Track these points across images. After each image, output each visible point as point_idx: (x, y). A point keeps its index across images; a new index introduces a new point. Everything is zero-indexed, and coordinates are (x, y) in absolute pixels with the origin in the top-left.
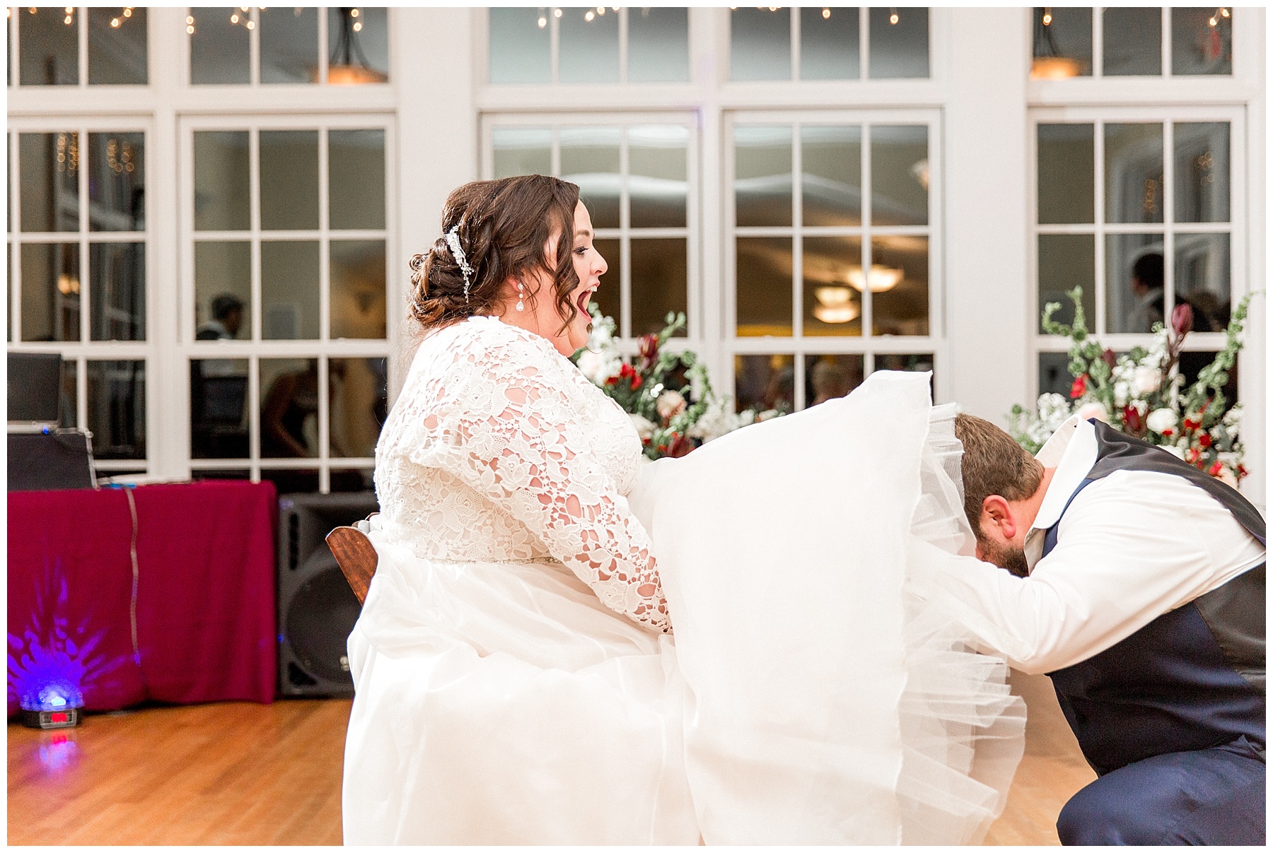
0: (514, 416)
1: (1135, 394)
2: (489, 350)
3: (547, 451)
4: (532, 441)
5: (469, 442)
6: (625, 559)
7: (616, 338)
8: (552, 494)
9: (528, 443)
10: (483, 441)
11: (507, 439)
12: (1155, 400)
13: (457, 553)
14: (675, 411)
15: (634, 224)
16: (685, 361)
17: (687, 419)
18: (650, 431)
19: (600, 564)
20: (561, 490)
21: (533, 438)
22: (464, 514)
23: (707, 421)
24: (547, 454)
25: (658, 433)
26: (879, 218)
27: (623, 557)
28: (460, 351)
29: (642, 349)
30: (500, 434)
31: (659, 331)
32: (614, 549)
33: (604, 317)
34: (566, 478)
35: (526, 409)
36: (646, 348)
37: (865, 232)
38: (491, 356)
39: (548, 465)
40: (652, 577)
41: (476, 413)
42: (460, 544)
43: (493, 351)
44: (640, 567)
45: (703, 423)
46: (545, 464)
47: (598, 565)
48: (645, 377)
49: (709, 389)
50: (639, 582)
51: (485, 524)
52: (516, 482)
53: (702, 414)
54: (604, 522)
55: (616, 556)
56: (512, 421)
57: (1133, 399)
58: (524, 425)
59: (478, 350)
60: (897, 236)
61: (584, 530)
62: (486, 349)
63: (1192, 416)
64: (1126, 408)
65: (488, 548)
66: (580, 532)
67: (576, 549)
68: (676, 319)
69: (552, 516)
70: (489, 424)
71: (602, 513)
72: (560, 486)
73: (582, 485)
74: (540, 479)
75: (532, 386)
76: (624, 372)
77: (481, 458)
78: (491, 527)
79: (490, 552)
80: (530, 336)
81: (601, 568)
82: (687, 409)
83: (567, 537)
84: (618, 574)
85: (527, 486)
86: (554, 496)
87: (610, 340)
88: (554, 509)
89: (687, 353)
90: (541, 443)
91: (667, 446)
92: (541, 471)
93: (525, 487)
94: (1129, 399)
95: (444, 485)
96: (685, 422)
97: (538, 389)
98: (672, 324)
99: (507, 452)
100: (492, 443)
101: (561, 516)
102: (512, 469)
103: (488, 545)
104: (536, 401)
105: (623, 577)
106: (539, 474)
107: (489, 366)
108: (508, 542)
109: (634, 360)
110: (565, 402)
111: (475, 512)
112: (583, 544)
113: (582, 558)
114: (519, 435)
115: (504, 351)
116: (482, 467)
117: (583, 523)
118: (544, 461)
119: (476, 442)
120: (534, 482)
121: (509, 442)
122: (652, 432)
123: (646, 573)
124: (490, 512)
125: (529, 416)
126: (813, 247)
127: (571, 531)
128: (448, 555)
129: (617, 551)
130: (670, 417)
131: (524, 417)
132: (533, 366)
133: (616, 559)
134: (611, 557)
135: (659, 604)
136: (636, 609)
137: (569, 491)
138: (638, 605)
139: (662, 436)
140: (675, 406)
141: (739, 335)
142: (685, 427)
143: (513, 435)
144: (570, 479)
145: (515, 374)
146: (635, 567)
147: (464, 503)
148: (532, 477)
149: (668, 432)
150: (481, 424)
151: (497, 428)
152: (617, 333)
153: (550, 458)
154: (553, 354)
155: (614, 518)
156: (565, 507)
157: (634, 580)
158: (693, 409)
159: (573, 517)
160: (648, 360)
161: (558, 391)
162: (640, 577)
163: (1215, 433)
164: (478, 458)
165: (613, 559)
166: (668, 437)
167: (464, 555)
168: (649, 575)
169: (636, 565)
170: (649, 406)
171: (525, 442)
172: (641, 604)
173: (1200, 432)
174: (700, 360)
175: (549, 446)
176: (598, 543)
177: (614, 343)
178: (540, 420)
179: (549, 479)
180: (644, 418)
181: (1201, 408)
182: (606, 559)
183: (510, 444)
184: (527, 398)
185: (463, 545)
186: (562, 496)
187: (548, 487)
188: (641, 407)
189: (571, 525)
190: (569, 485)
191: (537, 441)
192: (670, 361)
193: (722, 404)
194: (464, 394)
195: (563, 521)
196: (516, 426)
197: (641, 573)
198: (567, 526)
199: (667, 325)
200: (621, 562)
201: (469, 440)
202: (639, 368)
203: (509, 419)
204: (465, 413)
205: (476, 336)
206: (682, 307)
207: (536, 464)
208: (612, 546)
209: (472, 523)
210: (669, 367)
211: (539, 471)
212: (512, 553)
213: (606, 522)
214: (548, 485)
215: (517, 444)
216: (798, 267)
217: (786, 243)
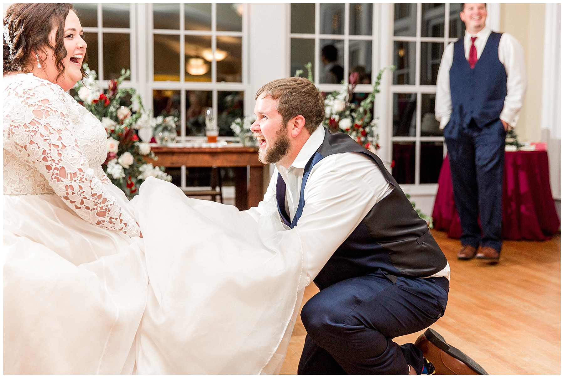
0: (37, 124)
1: (334, 112)
2: (25, 90)
3: (52, 144)
4: (45, 138)
5: (13, 136)
6: (89, 199)
7: (97, 81)
8: (52, 166)
9: (42, 139)
10: (21, 136)
11: (32, 136)
12: (342, 115)
13: (17, 191)
14: (126, 117)
15: (105, 25)
16: (130, 92)
17: (132, 121)
18: (114, 126)
19: (75, 201)
20: (57, 164)
21: (45, 136)
22: (19, 172)
23: (141, 122)
24: (52, 145)
25: (118, 127)
26: (220, 28)
27: (88, 199)
28: (11, 91)
29: (110, 87)
30: (29, 133)
31: (118, 78)
32: (82, 194)
33: (91, 70)
34: (60, 158)
35: (43, 121)
36: (112, 86)
37: (214, 34)
38: (26, 93)
39: (52, 151)
40: (104, 208)
41: (17, 122)
42: (18, 186)
43: (27, 91)
44: (97, 203)
45: (139, 122)
46: (50, 150)
47: (74, 202)
48: (111, 100)
49: (142, 106)
50: (97, 210)
51: (30, 176)
52: (36, 158)
53: (139, 118)
54: (78, 181)
55: (83, 198)
56: (35, 127)
57: (333, 114)
58: (42, 129)
59: (20, 91)
60: (227, 36)
61: (67, 185)
62: (24, 90)
63: (358, 122)
64: (330, 119)
65: (33, 188)
66: (65, 186)
67: (63, 194)
68: (126, 72)
69: (52, 177)
70: (24, 128)
71: (77, 177)
72: (57, 162)
73: (68, 162)
74: (47, 158)
75: (46, 110)
76: (101, 98)
77: (20, 145)
78: (33, 178)
79: (34, 190)
80: (48, 83)
81: (76, 203)
82: (131, 115)
83: (59, 188)
84: (85, 207)
85: (41, 160)
86: (53, 167)
87: (94, 82)
88: (53, 173)
89: (132, 89)
90: (49, 139)
91: (122, 133)
92: (48, 154)
93: (40, 160)
94: (332, 114)
95: (8, 157)
96: (131, 122)
97: (49, 111)
98: (124, 75)
99: (31, 142)
100: (25, 137)
101: (55, 178)
102: (34, 151)
103: (33, 186)
104: (48, 117)
105: (87, 208)
106: (47, 155)
107: (25, 98)
108: (43, 185)
109: (105, 91)
110: (63, 118)
111: (24, 170)
112: (66, 192)
113: (67, 198)
114: (38, 134)
115: (33, 91)
116: (21, 149)
117: (67, 182)
118: (50, 149)
119: (17, 137)
120: (45, 159)
121: (33, 137)
122: (115, 126)
123: (101, 206)
124: (32, 170)
125: (44, 125)
126: (189, 39)
127: (60, 185)
128: (12, 192)
129: (84, 196)
130: (123, 119)
131: (42, 125)
132: (47, 99)
133: (83, 199)
134: (80, 198)
135: (109, 220)
136: (97, 222)
137: (61, 165)
138: (97, 221)
139: (120, 128)
140: (126, 114)
141: (155, 80)
142: (131, 124)
143: (35, 134)
144: (62, 159)
145: (37, 103)
146: (94, 203)
147: (19, 166)
148: (43, 156)
149: (123, 127)
150: (20, 127)
151: (27, 130)
152: (97, 78)
153: (53, 147)
154: (61, 91)
155: (84, 180)
156: (59, 173)
157: (94, 209)
158: (134, 116)
159: (61, 178)
160: (113, 92)
161: (60, 112)
162: (97, 208)
163: (367, 130)
164: (18, 145)
165: (82, 200)
166: (123, 129)
167: (20, 192)
168: (102, 207)
169: (95, 202)
170: (113, 114)
171: (41, 138)
172: (98, 220)
173: (361, 130)
174: (137, 93)
175: (53, 141)
176: (74, 191)
177: (96, 84)
178: (49, 127)
179: (52, 158)
180: (111, 120)
181: (362, 119)
182: (78, 199)
183: (33, 138)
184: (44, 115)
185: (20, 187)
186: (57, 167)
187: (51, 162)
188: (109, 114)
189: (60, 182)
190: (61, 162)
191: (47, 138)
192: (123, 93)
193: (148, 113)
194: (12, 111)
195: (56, 180)
196: (37, 130)
197: (98, 206)
198: (58, 182)
199: (121, 75)
200: (87, 201)
201: (13, 135)
202: (108, 96)
203: (34, 126)
204: (13, 121)
205: (20, 84)
206: (128, 67)
207: (46, 149)
208: (81, 193)
209: (23, 176)
210: (122, 95)
211: (47, 153)
212: (45, 190)
213: (79, 181)
214: (51, 161)
215: (37, 139)
216: (182, 48)
217: (177, 38)
